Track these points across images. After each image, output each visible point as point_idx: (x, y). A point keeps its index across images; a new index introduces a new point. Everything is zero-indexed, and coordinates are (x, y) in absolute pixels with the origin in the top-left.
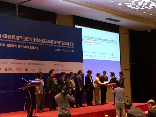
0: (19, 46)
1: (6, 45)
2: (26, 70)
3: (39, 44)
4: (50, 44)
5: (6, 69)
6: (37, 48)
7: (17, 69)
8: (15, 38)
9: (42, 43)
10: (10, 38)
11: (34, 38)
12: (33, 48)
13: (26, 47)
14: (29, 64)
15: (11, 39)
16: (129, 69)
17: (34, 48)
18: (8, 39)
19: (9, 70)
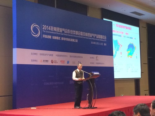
1: (52, 37)
4: (87, 37)
8: (59, 31)
9: (80, 36)
10: (55, 30)
12: (73, 40)
13: (68, 40)
16: (147, 63)
18: (53, 31)
19: (54, 62)
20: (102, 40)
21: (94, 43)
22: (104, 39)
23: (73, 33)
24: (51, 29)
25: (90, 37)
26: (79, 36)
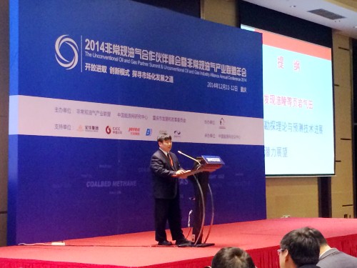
1: (108, 70)
3: (175, 69)
4: (198, 70)
5: (108, 130)
6: (172, 79)
9: (181, 67)
10: (116, 52)
11: (165, 53)
13: (149, 76)
15: (119, 56)
17: (165, 78)
19: (114, 132)
22: (241, 77)
23: (161, 59)
25: (206, 71)
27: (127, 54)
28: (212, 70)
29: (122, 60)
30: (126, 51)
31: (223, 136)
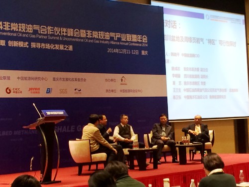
0: (33, 45)
1: (7, 43)
2: (49, 91)
3: (74, 40)
4: (97, 39)
5: (8, 91)
6: (71, 48)
7: (31, 89)
9: (80, 38)
10: (15, 29)
11: (64, 27)
12: (62, 47)
13: (48, 46)
14: (54, 79)
15: (18, 32)
17: (64, 48)
18: (10, 31)
19: (14, 92)
20: (137, 45)
21: (116, 51)
22: (142, 43)
23: (60, 32)
24: (5, 27)
25: (106, 40)
26: (76, 38)
27: (26, 30)
28: (112, 38)
29: (21, 35)
30: (24, 28)
31: (124, 91)
